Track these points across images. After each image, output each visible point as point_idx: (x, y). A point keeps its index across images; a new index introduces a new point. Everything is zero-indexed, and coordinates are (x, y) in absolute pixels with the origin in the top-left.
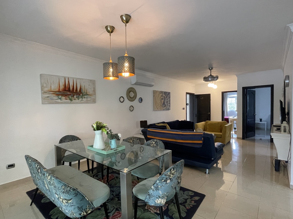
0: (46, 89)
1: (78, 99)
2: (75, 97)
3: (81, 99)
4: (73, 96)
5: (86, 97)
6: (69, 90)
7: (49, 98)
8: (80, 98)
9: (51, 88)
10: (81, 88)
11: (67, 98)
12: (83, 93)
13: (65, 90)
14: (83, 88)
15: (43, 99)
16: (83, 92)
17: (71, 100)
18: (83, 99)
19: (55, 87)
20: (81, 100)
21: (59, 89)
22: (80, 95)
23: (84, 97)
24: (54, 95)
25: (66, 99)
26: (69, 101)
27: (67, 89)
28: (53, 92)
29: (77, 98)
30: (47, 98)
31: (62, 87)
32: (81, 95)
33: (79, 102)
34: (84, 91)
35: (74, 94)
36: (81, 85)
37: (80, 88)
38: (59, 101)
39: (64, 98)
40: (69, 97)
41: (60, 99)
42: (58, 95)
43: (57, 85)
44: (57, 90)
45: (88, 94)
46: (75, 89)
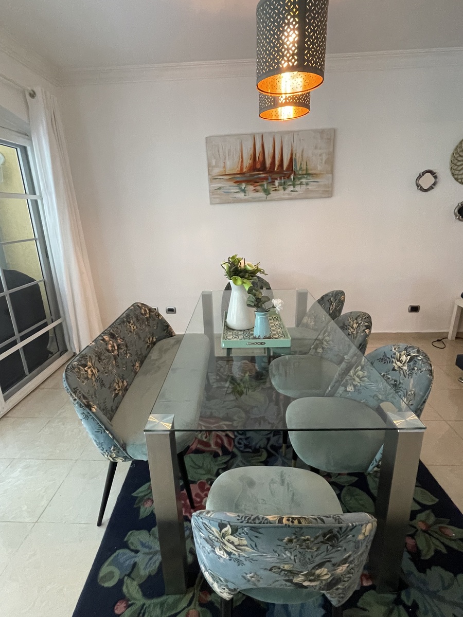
0: (216, 171)
1: (284, 189)
3: (292, 188)
4: (273, 183)
5: (304, 181)
6: (263, 168)
7: (221, 191)
8: (290, 185)
9: (224, 167)
10: (294, 157)
11: (258, 188)
12: (297, 173)
13: (253, 168)
14: (298, 156)
15: (212, 193)
16: (298, 169)
17: (267, 192)
19: (232, 165)
20: (292, 191)
21: (242, 169)
22: (289, 177)
23: (299, 183)
24: (232, 183)
25: (257, 191)
26: (261, 194)
27: (258, 166)
28: (228, 177)
29: (281, 187)
30: (219, 192)
31: (247, 162)
32: (292, 177)
33: (287, 196)
34: (301, 164)
35: (275, 176)
36: (294, 149)
37: (289, 158)
38: (241, 195)
39: (252, 187)
40: (262, 186)
41: (244, 191)
42: (238, 182)
43: (237, 159)
44: (237, 170)
45: (310, 172)
46: (277, 163)
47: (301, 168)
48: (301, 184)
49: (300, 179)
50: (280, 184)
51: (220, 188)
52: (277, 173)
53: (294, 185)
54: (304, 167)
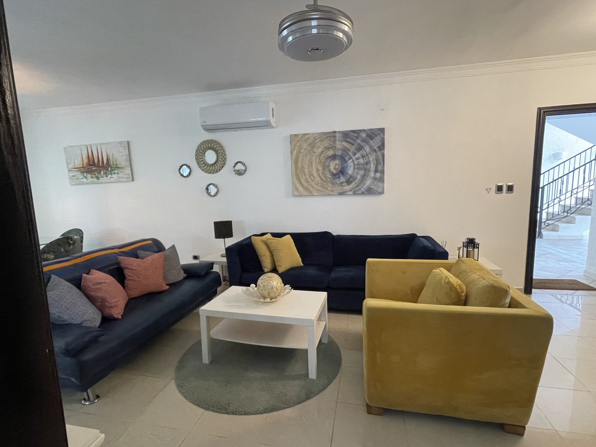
0: (71, 166)
1: (107, 176)
2: (102, 173)
3: (110, 176)
4: (100, 173)
5: (116, 171)
6: (94, 164)
7: (75, 178)
8: (109, 174)
9: (75, 164)
10: (109, 157)
11: (93, 176)
12: (112, 167)
13: (89, 164)
14: (111, 157)
15: (70, 178)
17: (98, 178)
18: (113, 176)
19: (78, 163)
20: (110, 178)
21: (83, 164)
22: (108, 169)
23: (113, 172)
24: (79, 173)
25: (92, 177)
26: (95, 180)
27: (91, 163)
28: (77, 170)
29: (105, 175)
30: (73, 178)
31: (86, 161)
33: (108, 181)
34: (113, 162)
35: (100, 169)
36: (108, 153)
37: (106, 158)
38: (85, 180)
39: (89, 176)
40: (95, 174)
41: (86, 177)
42: (83, 172)
43: (80, 159)
44: (81, 166)
45: (119, 166)
46: (101, 161)
47: (113, 164)
48: (115, 173)
49: (114, 170)
50: (104, 174)
51: (74, 176)
52: (101, 167)
53: (111, 174)
54: (115, 163)
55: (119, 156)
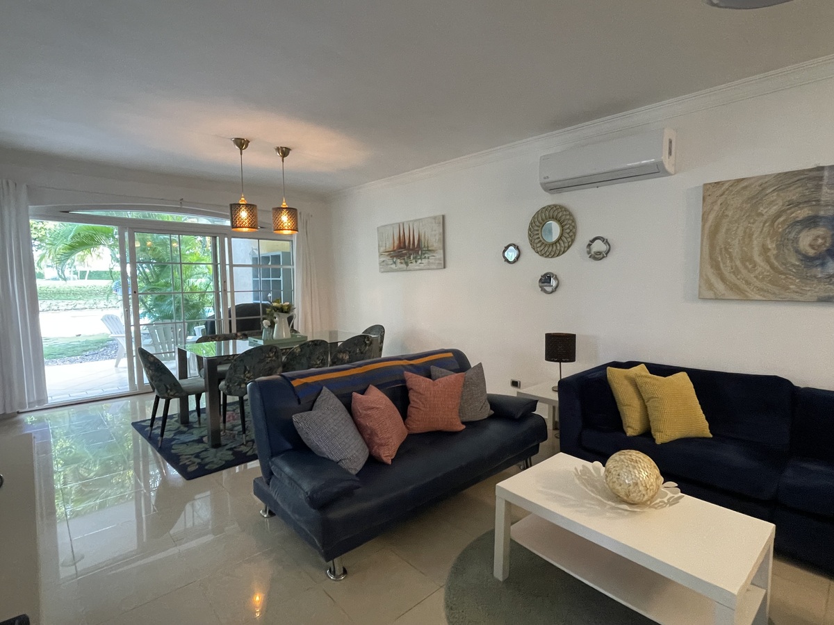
0: (382, 249)
1: (416, 262)
2: (412, 257)
3: (420, 261)
4: (409, 257)
5: (427, 255)
6: (404, 247)
7: (384, 263)
8: (419, 259)
9: (386, 246)
10: (420, 237)
11: (403, 261)
12: (422, 249)
13: (400, 247)
14: (422, 237)
15: (380, 264)
17: (407, 264)
18: (424, 261)
19: (389, 246)
20: (419, 263)
21: (394, 247)
22: (418, 253)
24: (389, 258)
25: (401, 263)
26: (404, 266)
27: (402, 245)
28: (387, 254)
29: (414, 260)
31: (397, 242)
32: (420, 252)
33: (417, 267)
34: (425, 243)
35: (411, 252)
36: (420, 232)
37: (418, 238)
38: (393, 266)
39: (399, 261)
40: (404, 259)
41: (395, 263)
42: (392, 257)
43: (391, 241)
44: (391, 248)
45: (430, 249)
46: (411, 243)
47: (424, 246)
48: (425, 258)
49: (424, 254)
50: (414, 258)
51: (383, 261)
52: (412, 250)
53: (421, 259)
54: (426, 245)
55: (431, 236)
